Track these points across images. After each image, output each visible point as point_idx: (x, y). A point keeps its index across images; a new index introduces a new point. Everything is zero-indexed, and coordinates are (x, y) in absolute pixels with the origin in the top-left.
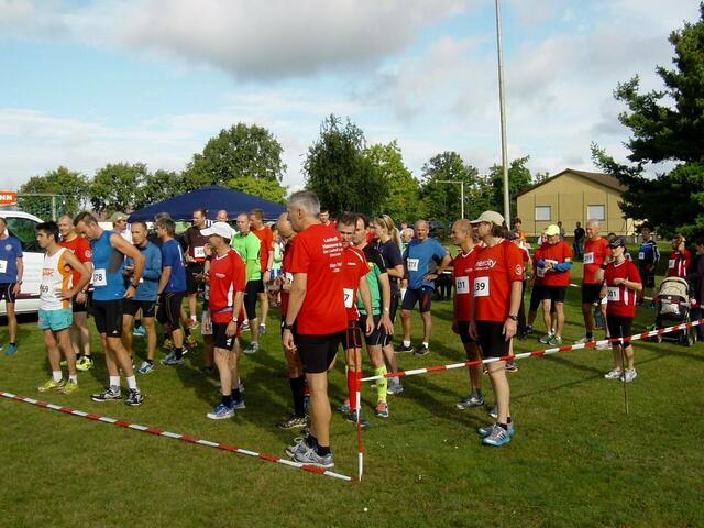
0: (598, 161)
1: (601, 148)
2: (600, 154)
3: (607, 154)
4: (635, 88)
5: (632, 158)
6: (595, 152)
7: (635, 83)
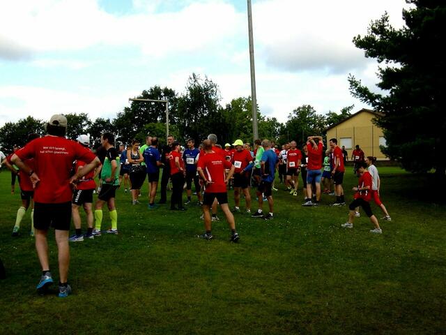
0: (355, 92)
1: (357, 79)
2: (356, 85)
3: (363, 85)
4: (386, 24)
5: (382, 86)
6: (352, 82)
7: (385, 19)
